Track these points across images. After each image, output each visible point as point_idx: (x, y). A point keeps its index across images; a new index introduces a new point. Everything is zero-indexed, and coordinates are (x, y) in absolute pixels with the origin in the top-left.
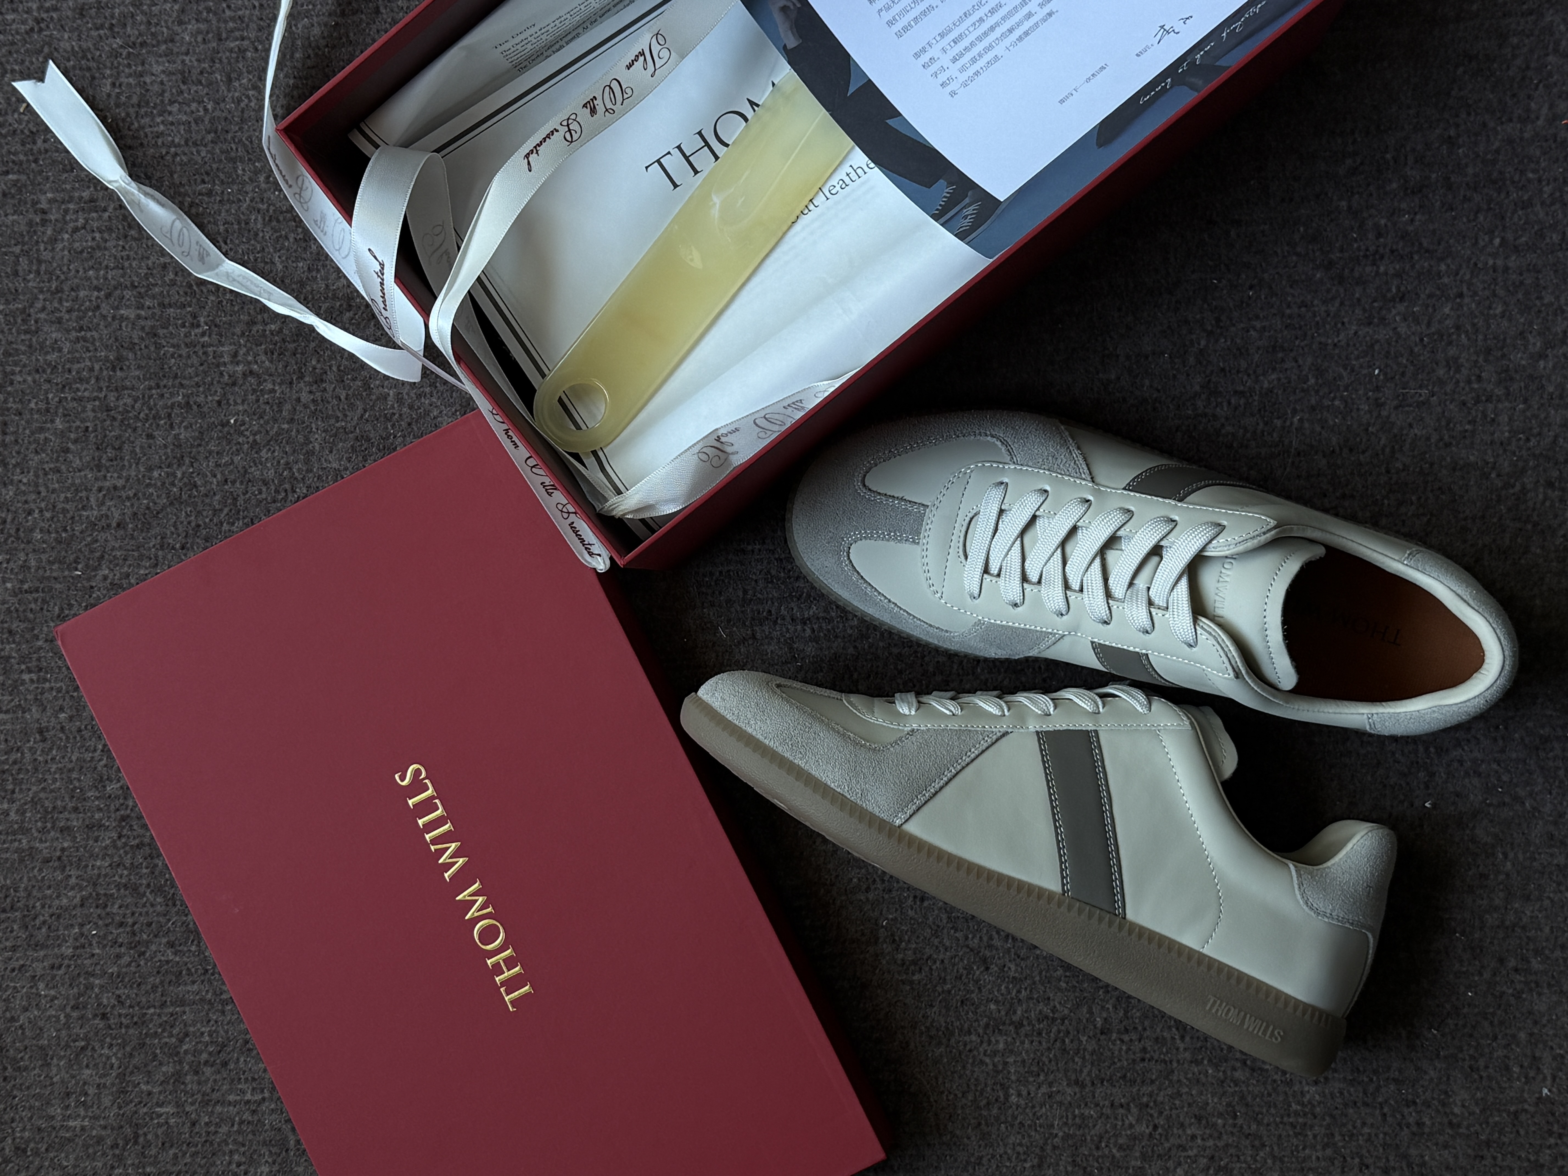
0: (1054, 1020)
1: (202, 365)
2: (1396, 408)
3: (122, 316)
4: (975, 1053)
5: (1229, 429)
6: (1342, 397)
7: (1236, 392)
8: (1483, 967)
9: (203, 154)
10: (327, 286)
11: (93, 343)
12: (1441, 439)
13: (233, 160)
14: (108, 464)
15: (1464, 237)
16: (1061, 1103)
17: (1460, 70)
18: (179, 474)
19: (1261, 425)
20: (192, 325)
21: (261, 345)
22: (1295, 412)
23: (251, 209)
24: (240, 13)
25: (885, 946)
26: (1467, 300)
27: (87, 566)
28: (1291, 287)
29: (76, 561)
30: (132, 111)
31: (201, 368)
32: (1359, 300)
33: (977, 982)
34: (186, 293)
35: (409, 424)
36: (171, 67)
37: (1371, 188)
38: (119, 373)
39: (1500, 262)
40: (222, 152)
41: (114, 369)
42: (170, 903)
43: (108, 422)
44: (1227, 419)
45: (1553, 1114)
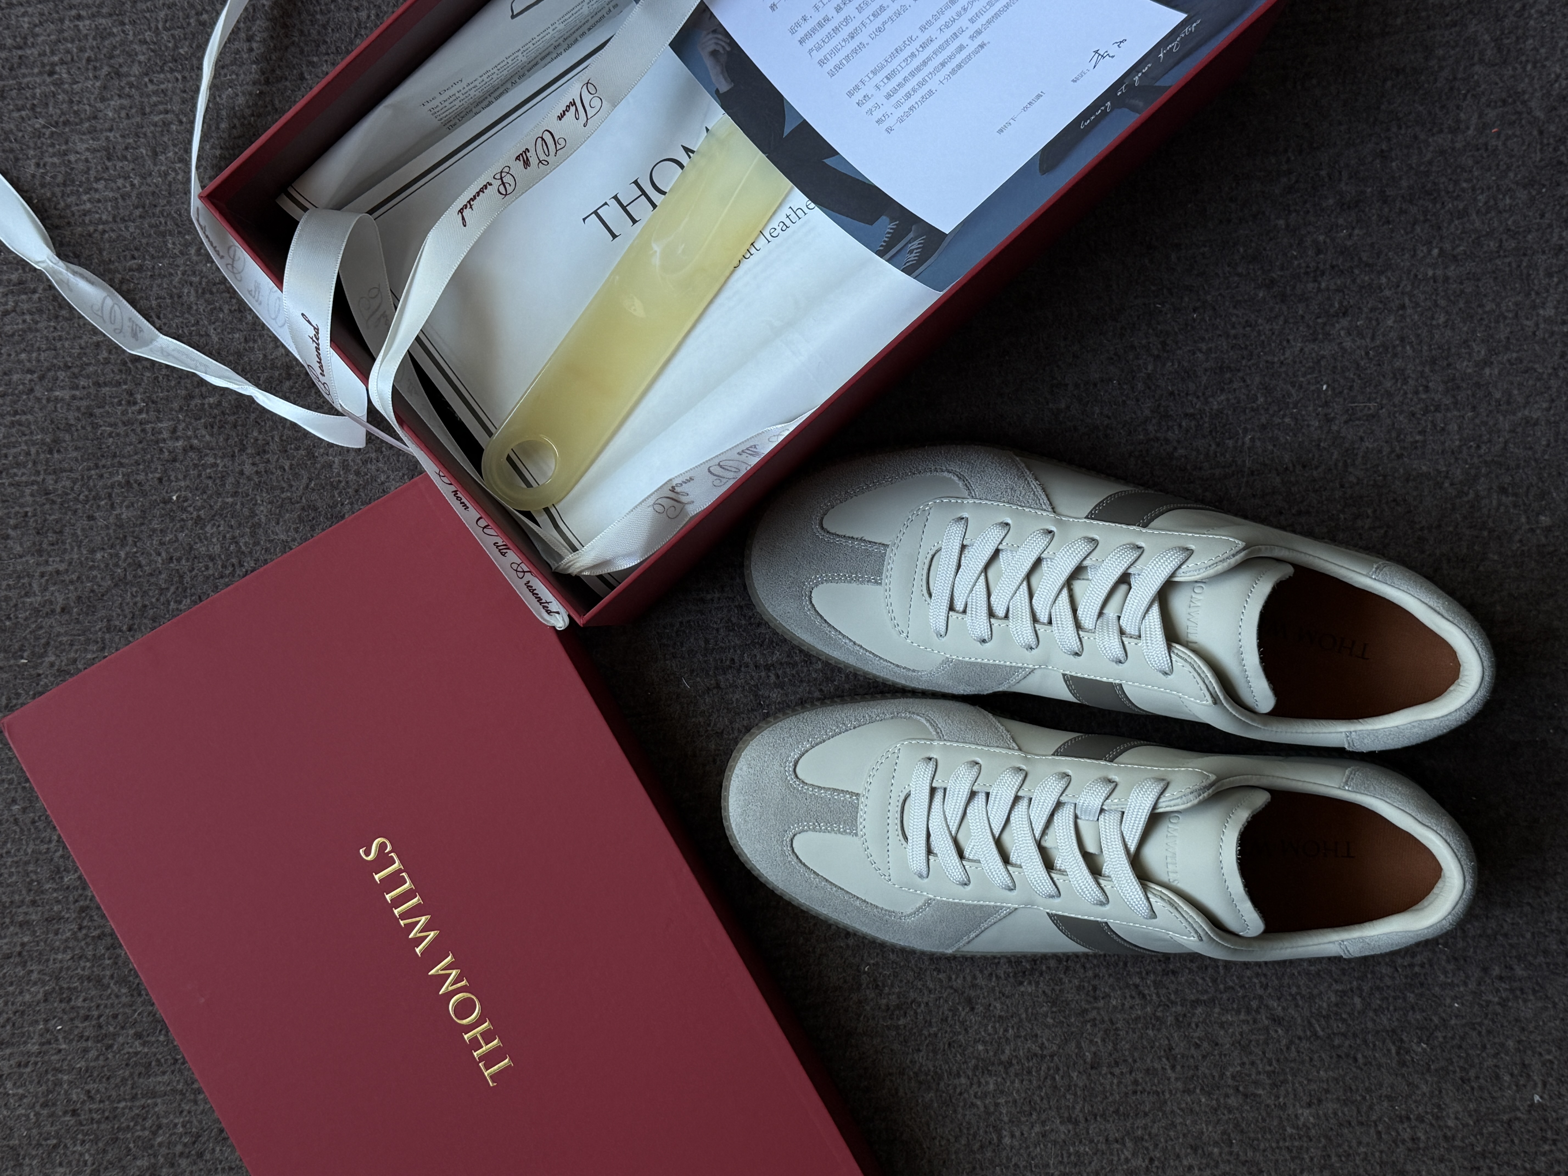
0: (1043, 1057)
1: (140, 442)
2: (1346, 422)
3: (56, 398)
4: (966, 1095)
5: (1181, 451)
6: (1292, 414)
7: (1186, 415)
8: (1467, 977)
9: (131, 230)
10: (265, 356)
11: (28, 427)
12: (1393, 451)
13: (163, 234)
14: (49, 549)
15: (1403, 249)
16: (1055, 1143)
17: (1389, 84)
18: (122, 554)
19: (1214, 446)
20: (129, 403)
21: (200, 419)
22: (1246, 431)
23: (184, 282)
24: (162, 86)
25: (868, 992)
26: (1409, 311)
27: (33, 653)
28: (1235, 307)
29: (22, 649)
30: (57, 190)
31: (140, 446)
32: (1303, 317)
33: (962, 1023)
34: (121, 371)
35: (357, 491)
36: (95, 144)
37: (1308, 205)
38: (56, 456)
39: (1439, 272)
40: (151, 226)
41: (51, 452)
42: (135, 993)
43: (47, 506)
44: (1179, 442)
45: (1546, 1121)
